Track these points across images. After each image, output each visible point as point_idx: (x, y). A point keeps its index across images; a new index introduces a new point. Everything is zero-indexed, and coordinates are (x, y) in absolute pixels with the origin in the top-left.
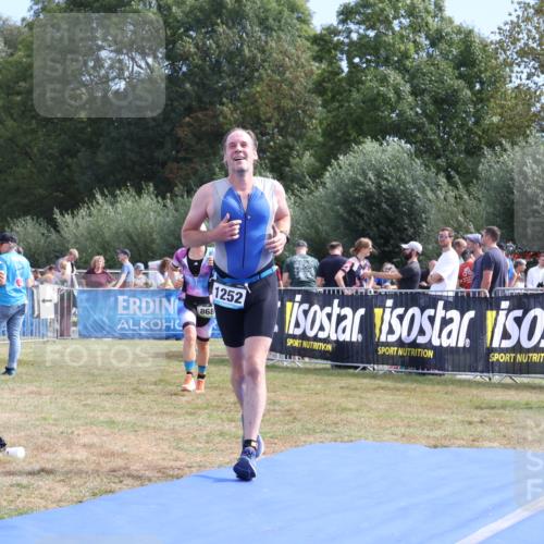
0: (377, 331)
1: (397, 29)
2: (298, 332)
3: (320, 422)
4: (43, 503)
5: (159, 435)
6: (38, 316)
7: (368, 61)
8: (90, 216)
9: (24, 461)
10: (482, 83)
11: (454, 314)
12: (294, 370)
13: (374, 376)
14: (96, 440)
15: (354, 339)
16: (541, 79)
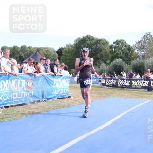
0: (118, 83)
1: (120, 45)
2: (108, 83)
3: (110, 95)
4: (76, 104)
6: (75, 81)
7: (117, 49)
9: (73, 99)
10: (131, 52)
11: (128, 81)
12: (106, 88)
13: (117, 89)
15: (115, 84)
16: (139, 51)
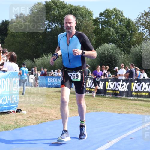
0: (107, 87)
1: (113, 18)
2: (89, 87)
3: (93, 107)
4: (30, 124)
5: (56, 109)
6: (30, 82)
7: (106, 26)
8: (42, 59)
9: (26, 114)
10: (132, 31)
13: (106, 97)
14: (42, 110)
15: (101, 89)
16: (145, 30)
